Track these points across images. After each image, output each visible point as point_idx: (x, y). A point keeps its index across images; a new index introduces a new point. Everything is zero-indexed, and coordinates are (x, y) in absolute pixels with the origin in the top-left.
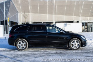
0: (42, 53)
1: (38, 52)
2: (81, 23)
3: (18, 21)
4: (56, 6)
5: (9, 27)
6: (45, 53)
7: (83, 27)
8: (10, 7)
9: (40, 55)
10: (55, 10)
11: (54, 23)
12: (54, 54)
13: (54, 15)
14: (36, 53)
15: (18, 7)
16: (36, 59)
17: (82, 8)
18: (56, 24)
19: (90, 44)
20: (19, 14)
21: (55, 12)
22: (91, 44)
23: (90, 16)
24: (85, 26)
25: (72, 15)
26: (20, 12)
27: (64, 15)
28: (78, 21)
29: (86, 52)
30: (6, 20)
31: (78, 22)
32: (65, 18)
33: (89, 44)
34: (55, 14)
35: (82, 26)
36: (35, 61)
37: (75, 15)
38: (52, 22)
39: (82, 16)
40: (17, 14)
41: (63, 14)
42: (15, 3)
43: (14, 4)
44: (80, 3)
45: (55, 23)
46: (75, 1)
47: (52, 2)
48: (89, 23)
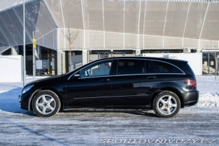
0: (100, 123)
1: (92, 122)
2: (201, 54)
3: (56, 47)
4: (143, 13)
5: (36, 59)
6: (109, 123)
7: (206, 63)
8: (40, 14)
9: (96, 128)
10: (142, 23)
11: (138, 53)
12: (129, 126)
13: (138, 35)
14: (88, 122)
15: (56, 16)
16: (85, 137)
17: (203, 19)
18: (144, 54)
20: (59, 31)
21: (141, 28)
24: (210, 60)
25: (181, 36)
26: (62, 26)
27: (162, 35)
28: (194, 48)
29: (202, 126)
30: (26, 45)
31: (193, 51)
32: (164, 42)
34: (141, 32)
35: (204, 60)
36: (82, 142)
37: (186, 36)
38: (135, 51)
39: (205, 37)
40: (56, 32)
41: (160, 33)
42: (50, 6)
43: (49, 8)
44: (199, 8)
45: (142, 53)
46: (187, 3)
47: (134, 4)
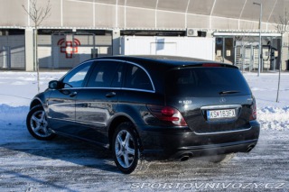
2: (214, 39)
11: (116, 35)
13: (117, 7)
18: (126, 37)
19: (270, 126)
22: (273, 126)
23: (245, 16)
24: (226, 49)
25: (184, 10)
32: (158, 18)
33: (266, 126)
34: (121, 2)
35: (217, 48)
37: (191, 10)
38: (111, 32)
39: (218, 12)
45: (122, 35)
48: (239, 38)
